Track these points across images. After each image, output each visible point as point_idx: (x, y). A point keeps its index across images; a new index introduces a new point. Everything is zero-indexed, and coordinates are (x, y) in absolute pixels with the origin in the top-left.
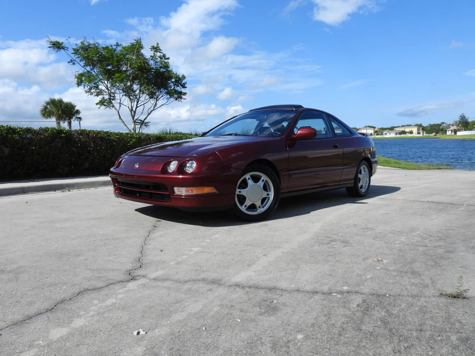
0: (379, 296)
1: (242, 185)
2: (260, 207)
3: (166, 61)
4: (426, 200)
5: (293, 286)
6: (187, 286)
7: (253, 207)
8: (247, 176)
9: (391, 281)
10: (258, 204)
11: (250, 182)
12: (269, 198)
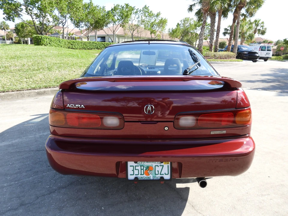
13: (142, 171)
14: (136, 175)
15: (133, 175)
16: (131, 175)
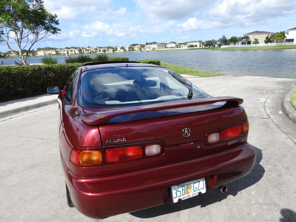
3: (41, 4)
13: (184, 191)
14: (178, 197)
15: (176, 197)
16: (175, 198)
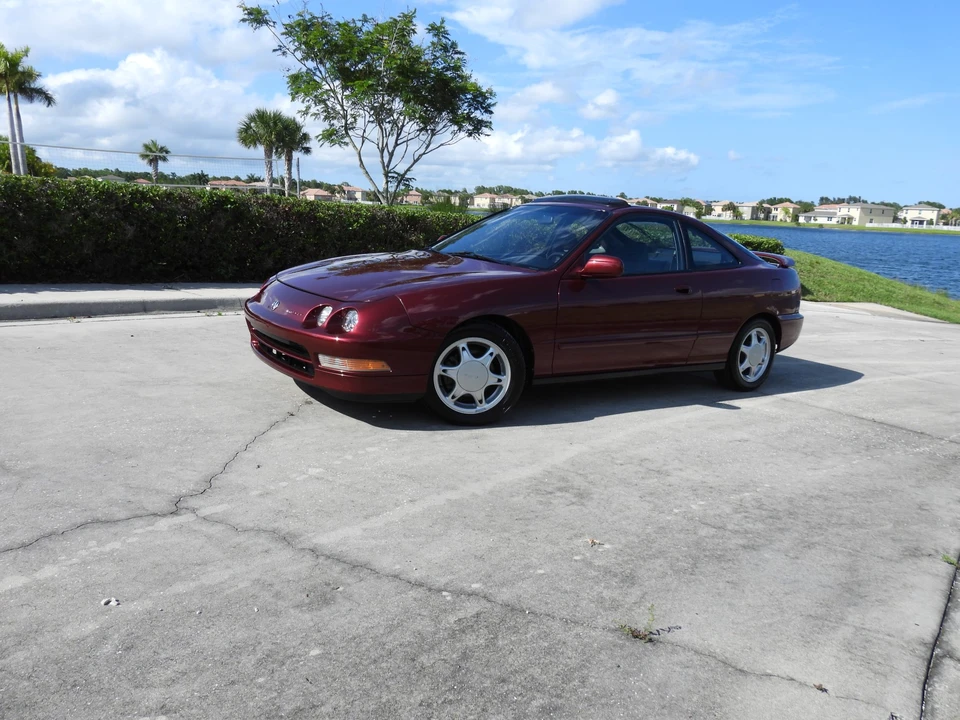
0: (513, 610)
1: (452, 358)
2: (481, 402)
3: (456, 56)
4: (878, 417)
5: (398, 567)
6: (241, 538)
7: (467, 400)
8: (462, 344)
9: (568, 588)
10: (479, 395)
11: (466, 356)
12: (501, 387)
